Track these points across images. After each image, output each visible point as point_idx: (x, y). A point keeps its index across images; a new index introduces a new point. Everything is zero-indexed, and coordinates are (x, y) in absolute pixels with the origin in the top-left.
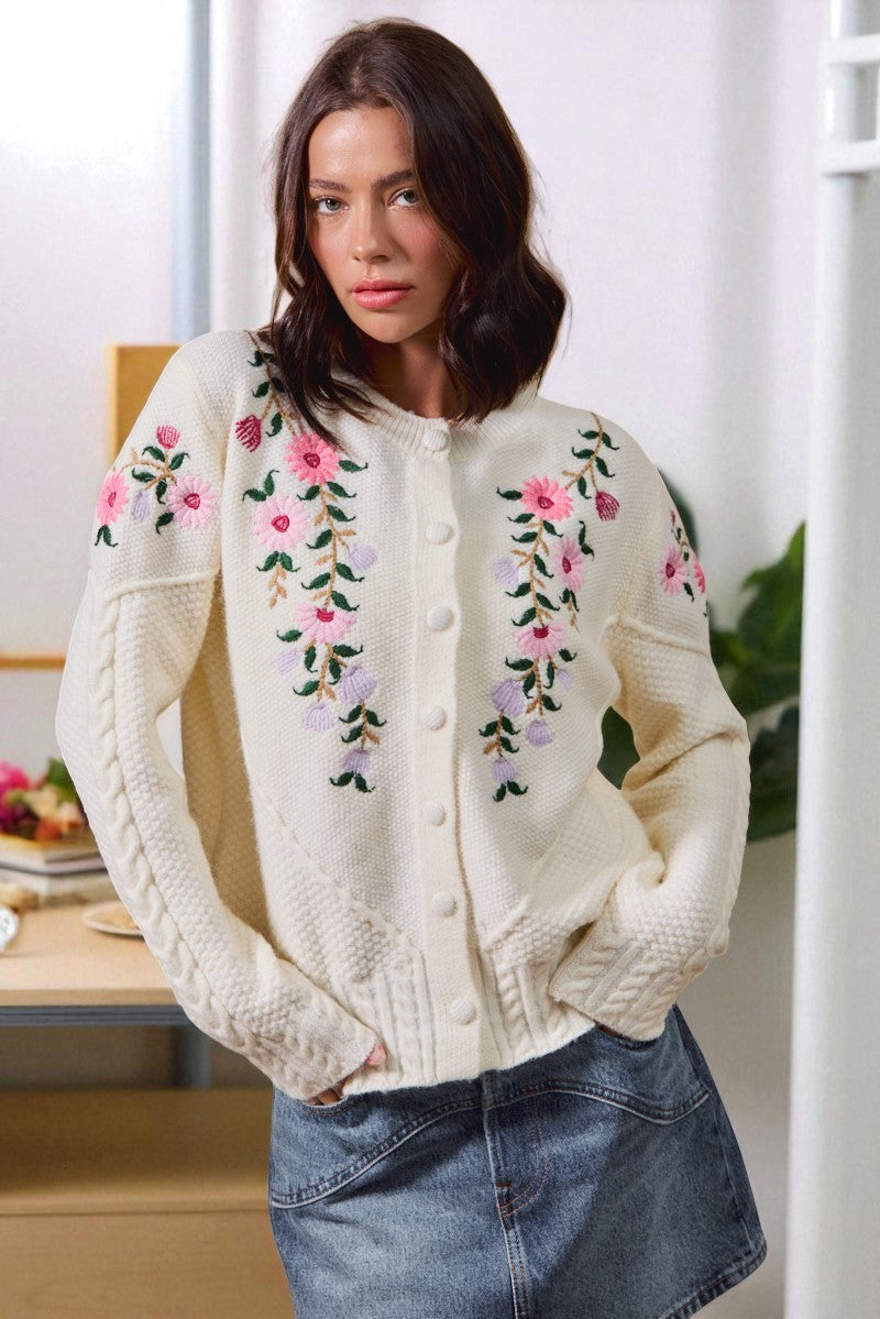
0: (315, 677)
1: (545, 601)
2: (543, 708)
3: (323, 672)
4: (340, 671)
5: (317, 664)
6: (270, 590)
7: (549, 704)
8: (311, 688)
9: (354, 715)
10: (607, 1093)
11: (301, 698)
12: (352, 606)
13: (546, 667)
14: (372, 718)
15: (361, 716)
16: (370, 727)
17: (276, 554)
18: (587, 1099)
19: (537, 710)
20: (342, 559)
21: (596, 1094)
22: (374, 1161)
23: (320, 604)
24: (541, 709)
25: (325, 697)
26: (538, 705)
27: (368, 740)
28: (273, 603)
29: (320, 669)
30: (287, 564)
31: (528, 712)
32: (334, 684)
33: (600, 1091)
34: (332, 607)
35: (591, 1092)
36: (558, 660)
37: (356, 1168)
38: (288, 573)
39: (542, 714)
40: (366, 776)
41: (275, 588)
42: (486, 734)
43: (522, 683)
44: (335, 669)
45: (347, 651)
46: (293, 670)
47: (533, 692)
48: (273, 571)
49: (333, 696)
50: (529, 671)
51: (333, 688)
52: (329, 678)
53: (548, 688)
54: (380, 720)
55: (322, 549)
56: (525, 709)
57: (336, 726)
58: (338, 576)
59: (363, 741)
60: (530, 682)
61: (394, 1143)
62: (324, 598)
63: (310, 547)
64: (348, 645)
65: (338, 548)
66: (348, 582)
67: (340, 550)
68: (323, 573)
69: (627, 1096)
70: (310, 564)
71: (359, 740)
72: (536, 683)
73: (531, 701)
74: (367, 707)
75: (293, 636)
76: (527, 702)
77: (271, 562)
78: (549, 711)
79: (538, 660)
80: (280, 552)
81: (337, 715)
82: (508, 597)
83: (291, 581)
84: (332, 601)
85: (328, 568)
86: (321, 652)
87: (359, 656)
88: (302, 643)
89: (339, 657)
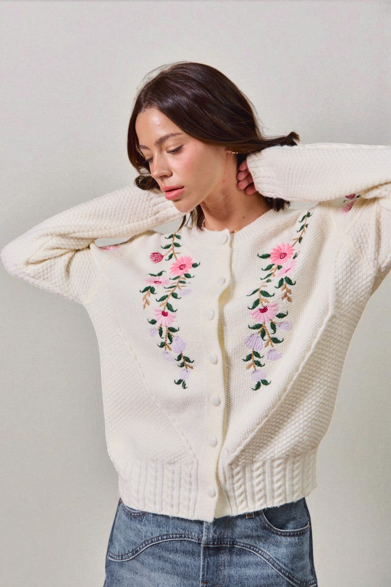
0: (163, 340)
1: (265, 294)
2: (273, 343)
3: (166, 338)
4: (172, 338)
5: (164, 334)
6: (143, 301)
7: (275, 341)
8: (163, 345)
9: (179, 358)
12: (174, 310)
13: (270, 325)
14: (187, 359)
15: (182, 358)
19: (270, 345)
23: (163, 309)
24: (272, 344)
25: (168, 349)
26: (270, 343)
27: (188, 367)
28: (144, 307)
29: (165, 337)
30: (153, 291)
31: (265, 347)
32: (171, 344)
34: (167, 310)
36: (276, 320)
38: (151, 294)
39: (273, 346)
40: (186, 382)
41: (145, 301)
42: (246, 360)
43: (260, 335)
44: (170, 337)
45: (173, 330)
46: (156, 336)
47: (266, 337)
48: (146, 293)
49: (171, 349)
50: (261, 328)
51: (170, 346)
52: (168, 341)
53: (274, 333)
54: (191, 360)
56: (264, 346)
58: (171, 297)
59: (186, 368)
60: (263, 334)
62: (164, 306)
64: (173, 327)
68: (165, 295)
71: (184, 367)
72: (266, 333)
73: (266, 342)
74: (184, 355)
75: (153, 322)
76: (264, 342)
78: (277, 344)
79: (264, 323)
81: (173, 358)
83: (152, 298)
84: (167, 308)
85: (168, 293)
86: (165, 330)
87: (177, 332)
88: (157, 325)
89: (171, 333)
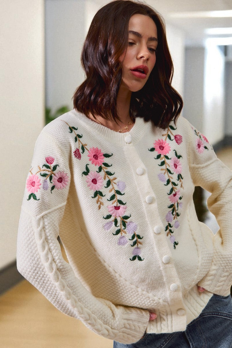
0: (119, 228)
1: (174, 184)
4: (126, 224)
5: (118, 224)
8: (119, 232)
9: (133, 237)
11: (116, 236)
12: (124, 203)
14: (139, 237)
15: (136, 237)
16: (139, 240)
17: (97, 191)
20: (116, 189)
23: (115, 205)
25: (123, 234)
27: (139, 244)
28: (100, 208)
29: (120, 225)
30: (101, 194)
31: (174, 219)
34: (119, 205)
38: (102, 197)
39: (177, 219)
40: (140, 256)
41: (99, 203)
42: (166, 230)
43: (172, 211)
44: (124, 224)
45: (127, 218)
47: (174, 213)
48: (97, 197)
49: (126, 233)
51: (125, 230)
52: (123, 227)
54: (141, 237)
55: (109, 187)
57: (129, 242)
58: (117, 195)
59: (138, 244)
62: (116, 202)
63: (106, 187)
64: (126, 215)
65: (114, 185)
66: (121, 196)
68: (112, 195)
70: (108, 193)
71: (136, 245)
72: (175, 210)
74: (135, 234)
75: (109, 217)
76: (173, 216)
77: (96, 194)
79: (175, 203)
81: (128, 239)
82: (165, 186)
83: (104, 200)
84: (118, 203)
86: (119, 220)
87: (130, 218)
88: (112, 218)
89: (125, 220)
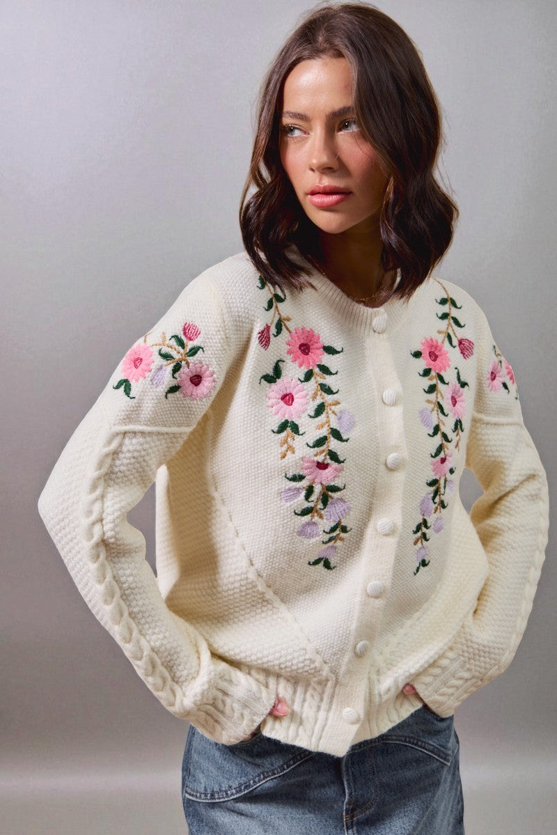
0: (312, 505)
3: (317, 502)
4: (328, 501)
5: (314, 498)
6: (281, 446)
8: (307, 512)
9: (334, 529)
10: (420, 743)
11: (299, 517)
12: (342, 459)
13: (444, 481)
14: (344, 529)
16: (342, 534)
17: (287, 422)
18: (406, 746)
19: (438, 511)
20: (334, 425)
21: (413, 744)
22: (268, 779)
23: (320, 459)
24: (440, 509)
25: (316, 518)
26: (439, 507)
28: (284, 456)
29: (315, 500)
30: (295, 428)
31: (435, 512)
32: (323, 509)
33: (415, 742)
34: (328, 461)
35: (410, 742)
36: (448, 476)
37: (254, 782)
38: (296, 436)
39: (440, 512)
40: (331, 560)
41: (285, 446)
42: (415, 532)
44: (325, 500)
45: (335, 489)
46: (295, 501)
47: (437, 499)
48: (283, 434)
49: (321, 517)
50: (437, 485)
51: (322, 512)
52: (320, 505)
53: (443, 495)
54: (348, 529)
55: (319, 418)
56: (433, 511)
57: (320, 536)
58: (332, 439)
59: (335, 541)
61: (284, 769)
62: (324, 454)
63: (311, 417)
64: (336, 485)
65: (330, 416)
66: (339, 442)
67: (332, 417)
68: (321, 436)
69: (433, 746)
70: (312, 429)
72: (439, 494)
73: (436, 505)
74: (343, 524)
75: (296, 478)
76: (434, 506)
77: (283, 427)
78: (443, 510)
79: (440, 478)
80: (290, 420)
81: (322, 529)
82: (429, 437)
83: (299, 443)
84: (328, 457)
85: (324, 432)
86: (317, 490)
87: (342, 491)
89: (329, 493)
